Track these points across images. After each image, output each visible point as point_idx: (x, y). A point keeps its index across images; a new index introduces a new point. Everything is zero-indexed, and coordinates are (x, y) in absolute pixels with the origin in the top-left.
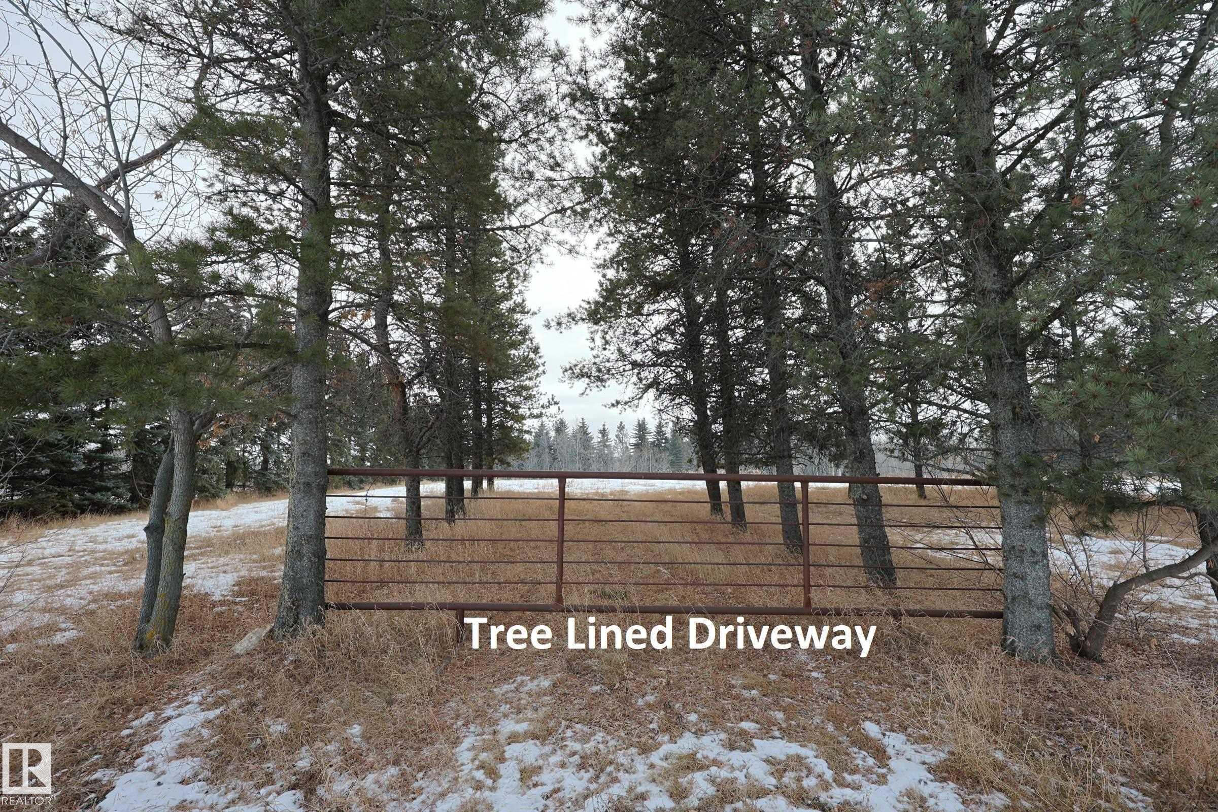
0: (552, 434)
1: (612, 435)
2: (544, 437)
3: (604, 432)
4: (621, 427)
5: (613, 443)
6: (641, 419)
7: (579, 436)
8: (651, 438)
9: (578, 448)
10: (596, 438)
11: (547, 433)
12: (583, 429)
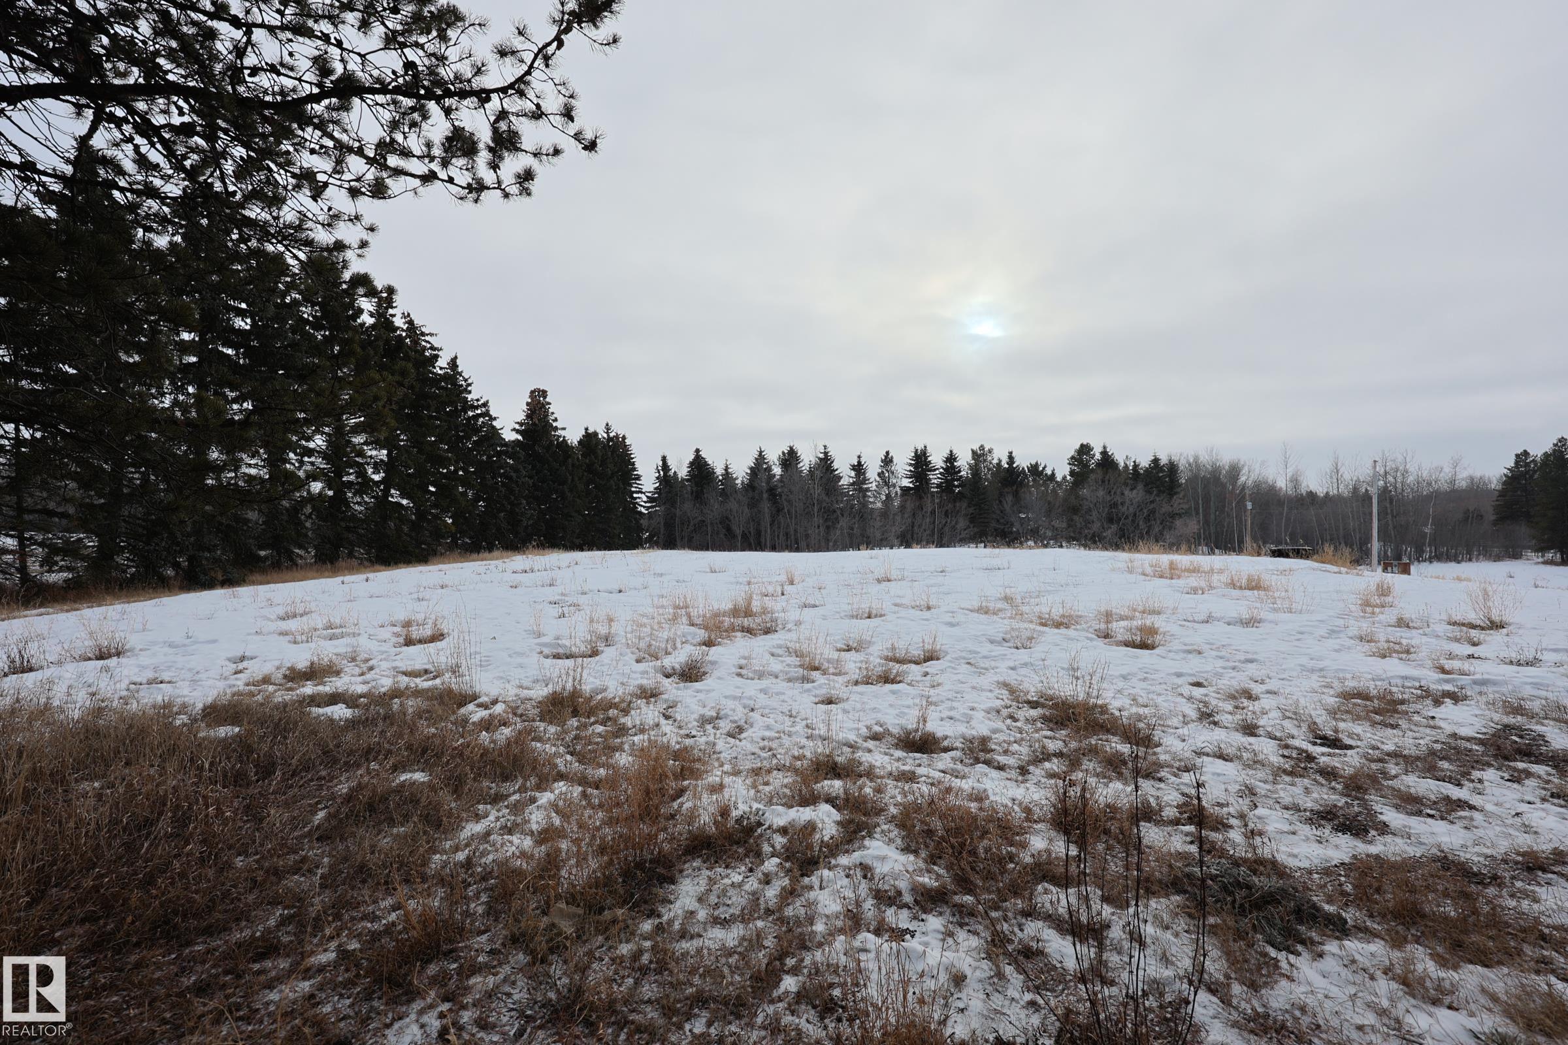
0: (777, 471)
1: (872, 473)
2: (762, 476)
3: (859, 468)
4: (887, 461)
5: (873, 486)
6: (920, 447)
7: (818, 473)
8: (935, 479)
9: (818, 491)
10: (847, 476)
11: (769, 469)
12: (825, 462)
